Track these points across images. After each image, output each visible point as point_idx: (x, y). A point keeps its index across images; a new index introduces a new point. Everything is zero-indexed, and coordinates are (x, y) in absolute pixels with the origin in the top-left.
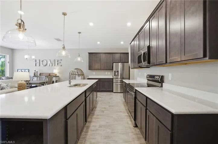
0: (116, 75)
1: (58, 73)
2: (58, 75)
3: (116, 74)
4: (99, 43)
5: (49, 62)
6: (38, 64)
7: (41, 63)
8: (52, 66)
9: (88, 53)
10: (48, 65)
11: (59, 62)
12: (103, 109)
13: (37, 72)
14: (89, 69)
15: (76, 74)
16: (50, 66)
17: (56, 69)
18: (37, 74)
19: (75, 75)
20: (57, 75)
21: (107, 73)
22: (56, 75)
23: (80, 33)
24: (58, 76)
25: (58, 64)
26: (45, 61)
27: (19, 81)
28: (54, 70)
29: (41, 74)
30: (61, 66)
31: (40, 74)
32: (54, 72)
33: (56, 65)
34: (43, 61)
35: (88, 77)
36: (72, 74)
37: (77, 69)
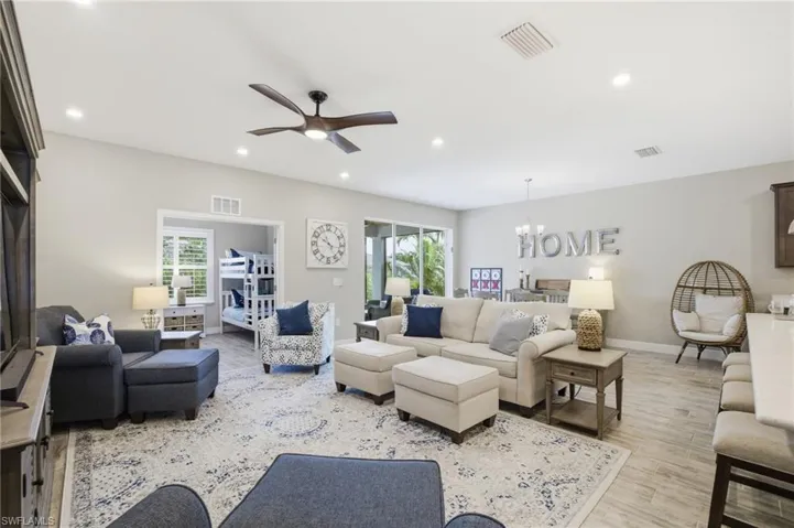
5: (568, 242)
6: (529, 252)
7: (540, 245)
8: (580, 254)
10: (565, 251)
11: (608, 237)
13: (528, 277)
14: (779, 265)
15: (693, 288)
16: (570, 254)
18: (528, 283)
19: (689, 291)
25: (602, 248)
26: (554, 239)
27: (583, 310)
29: (541, 286)
30: (618, 252)
31: (537, 282)
33: (598, 248)
34: (545, 240)
36: (679, 286)
37: (705, 267)
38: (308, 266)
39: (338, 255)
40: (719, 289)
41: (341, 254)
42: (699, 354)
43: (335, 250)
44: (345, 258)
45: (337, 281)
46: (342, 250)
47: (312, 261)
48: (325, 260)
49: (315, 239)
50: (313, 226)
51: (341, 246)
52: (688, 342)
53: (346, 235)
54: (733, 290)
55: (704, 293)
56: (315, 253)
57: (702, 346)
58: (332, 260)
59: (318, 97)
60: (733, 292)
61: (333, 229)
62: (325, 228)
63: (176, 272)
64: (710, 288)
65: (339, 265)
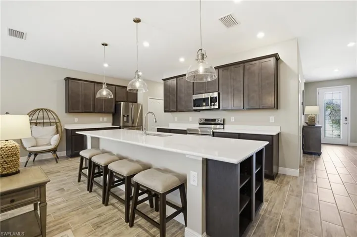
0: (125, 122)
3: (125, 119)
21: (101, 119)
37: (38, 111)
40: (44, 123)
42: (34, 158)
52: (30, 153)
54: (50, 123)
55: (36, 125)
57: (36, 154)
60: (50, 124)
64: (39, 123)
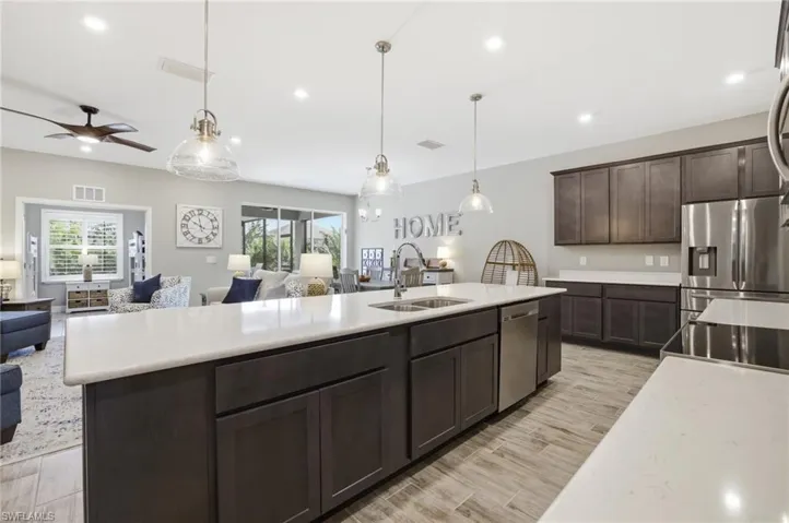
0: (704, 272)
1: (452, 258)
2: (451, 264)
3: (704, 262)
4: (585, 118)
5: (427, 225)
6: (401, 233)
7: (408, 227)
8: (435, 235)
9: (553, 173)
10: (425, 232)
11: (454, 221)
12: (551, 434)
14: (558, 243)
15: (504, 264)
16: (429, 235)
17: (444, 245)
19: (501, 267)
20: (448, 267)
21: (649, 260)
22: (444, 265)
23: (477, 98)
24: (452, 270)
25: (450, 227)
26: (418, 220)
28: (440, 248)
29: (408, 264)
30: (460, 233)
31: (406, 261)
32: (439, 256)
33: (447, 230)
34: (411, 223)
35: (557, 276)
36: (487, 262)
38: (178, 245)
39: (211, 236)
41: (215, 235)
43: (208, 232)
44: (219, 239)
45: (210, 259)
46: (215, 231)
47: (182, 241)
48: (196, 240)
49: (184, 222)
50: (182, 210)
51: (214, 228)
53: (220, 219)
56: (185, 234)
58: (204, 241)
59: (90, 110)
61: (205, 213)
62: (196, 212)
63: (85, 252)
65: (212, 245)
